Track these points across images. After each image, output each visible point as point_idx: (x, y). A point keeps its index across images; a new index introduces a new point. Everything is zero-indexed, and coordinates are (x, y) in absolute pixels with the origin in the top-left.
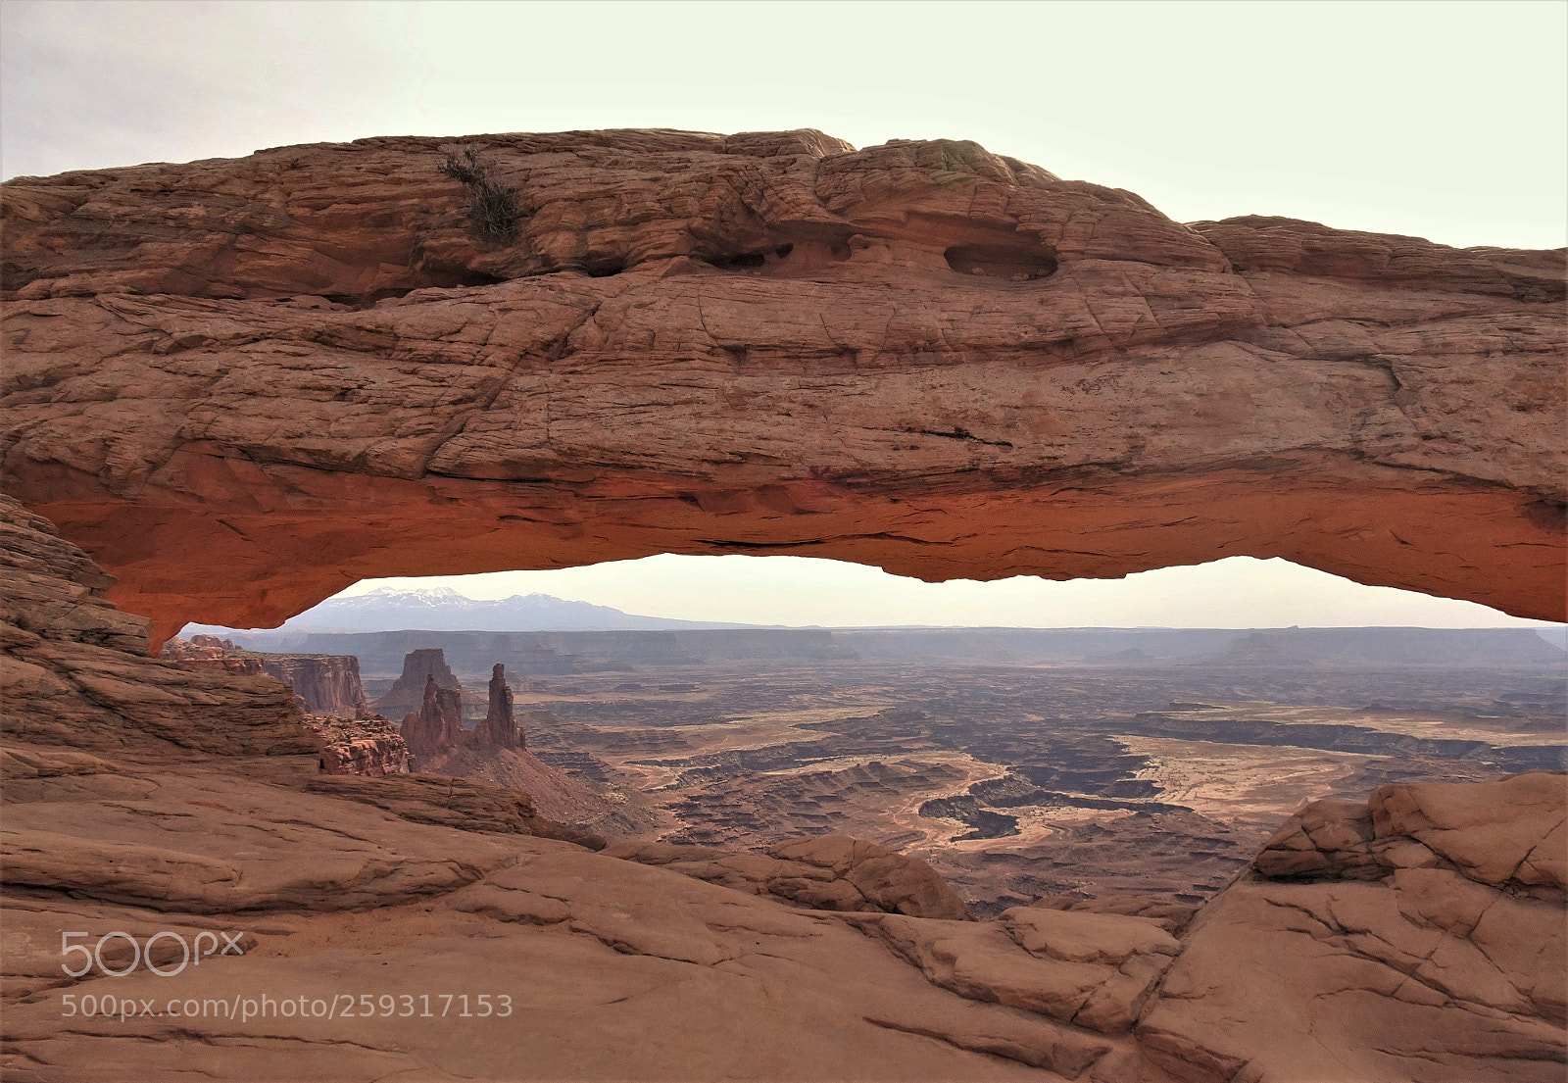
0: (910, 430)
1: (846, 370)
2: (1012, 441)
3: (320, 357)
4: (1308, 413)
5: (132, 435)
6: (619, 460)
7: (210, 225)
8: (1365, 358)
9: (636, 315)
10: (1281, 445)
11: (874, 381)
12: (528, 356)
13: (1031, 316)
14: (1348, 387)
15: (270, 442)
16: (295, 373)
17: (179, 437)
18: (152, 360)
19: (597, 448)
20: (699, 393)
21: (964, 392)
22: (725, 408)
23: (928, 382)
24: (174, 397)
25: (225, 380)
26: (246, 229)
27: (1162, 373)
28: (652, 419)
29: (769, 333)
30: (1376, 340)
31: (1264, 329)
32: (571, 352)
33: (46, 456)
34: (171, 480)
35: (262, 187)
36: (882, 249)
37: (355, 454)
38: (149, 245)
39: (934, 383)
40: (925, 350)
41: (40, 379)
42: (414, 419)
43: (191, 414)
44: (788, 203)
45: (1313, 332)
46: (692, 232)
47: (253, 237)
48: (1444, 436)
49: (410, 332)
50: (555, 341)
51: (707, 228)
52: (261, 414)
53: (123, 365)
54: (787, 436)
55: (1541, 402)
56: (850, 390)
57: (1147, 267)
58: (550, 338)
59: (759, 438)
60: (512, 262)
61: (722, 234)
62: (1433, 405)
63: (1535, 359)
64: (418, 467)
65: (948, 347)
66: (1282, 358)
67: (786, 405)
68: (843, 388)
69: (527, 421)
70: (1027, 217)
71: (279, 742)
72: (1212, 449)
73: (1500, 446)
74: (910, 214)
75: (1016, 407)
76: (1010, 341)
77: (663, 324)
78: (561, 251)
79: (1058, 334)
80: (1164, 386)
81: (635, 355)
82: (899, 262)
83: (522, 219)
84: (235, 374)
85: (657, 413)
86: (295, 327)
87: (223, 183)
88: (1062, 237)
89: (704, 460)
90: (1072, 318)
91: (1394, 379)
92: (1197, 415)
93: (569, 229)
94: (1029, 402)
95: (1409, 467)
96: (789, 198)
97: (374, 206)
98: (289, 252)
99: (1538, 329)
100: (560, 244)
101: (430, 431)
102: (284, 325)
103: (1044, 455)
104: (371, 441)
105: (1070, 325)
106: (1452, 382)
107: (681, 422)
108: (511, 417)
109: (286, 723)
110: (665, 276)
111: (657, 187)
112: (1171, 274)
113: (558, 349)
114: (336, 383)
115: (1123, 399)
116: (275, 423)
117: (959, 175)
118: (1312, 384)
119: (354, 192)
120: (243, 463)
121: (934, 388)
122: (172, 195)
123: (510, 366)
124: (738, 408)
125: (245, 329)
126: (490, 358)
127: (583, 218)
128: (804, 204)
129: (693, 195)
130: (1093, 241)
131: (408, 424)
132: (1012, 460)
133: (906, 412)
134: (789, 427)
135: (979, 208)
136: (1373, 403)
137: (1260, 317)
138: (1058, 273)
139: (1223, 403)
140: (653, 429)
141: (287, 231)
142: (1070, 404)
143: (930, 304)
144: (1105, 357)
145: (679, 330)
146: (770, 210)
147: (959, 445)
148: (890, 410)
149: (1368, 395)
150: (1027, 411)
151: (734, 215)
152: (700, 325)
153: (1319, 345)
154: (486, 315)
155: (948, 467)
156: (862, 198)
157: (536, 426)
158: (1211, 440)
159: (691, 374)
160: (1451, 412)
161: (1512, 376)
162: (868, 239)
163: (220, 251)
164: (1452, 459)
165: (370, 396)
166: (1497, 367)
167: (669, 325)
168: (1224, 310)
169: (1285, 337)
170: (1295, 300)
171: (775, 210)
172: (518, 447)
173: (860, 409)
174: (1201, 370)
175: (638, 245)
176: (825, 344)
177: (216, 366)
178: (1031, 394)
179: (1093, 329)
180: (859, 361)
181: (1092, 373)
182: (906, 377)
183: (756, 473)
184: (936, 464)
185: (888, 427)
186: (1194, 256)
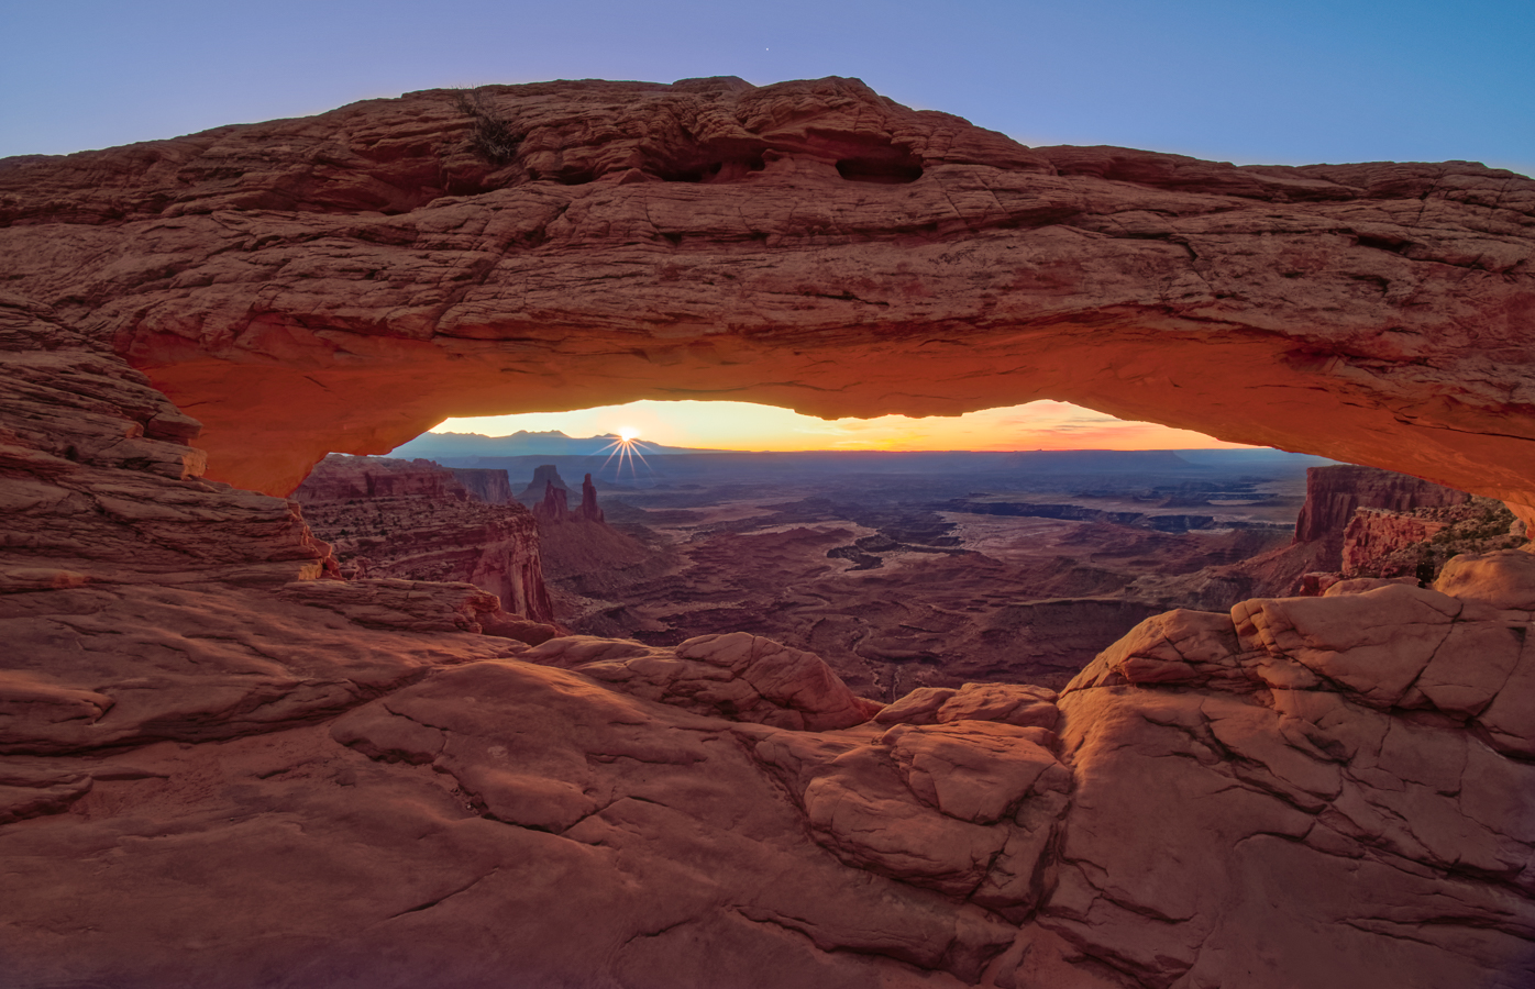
0: (807, 294)
1: (759, 250)
2: (890, 301)
3: (359, 248)
4: (1125, 277)
5: (220, 310)
6: (579, 321)
7: (292, 158)
8: (1164, 236)
9: (597, 212)
10: (1106, 302)
11: (779, 257)
12: (515, 244)
13: (901, 205)
14: (1156, 259)
15: (316, 312)
16: (339, 260)
17: (251, 310)
18: (240, 255)
19: (561, 311)
20: (642, 268)
21: (850, 264)
22: (662, 279)
23: (822, 257)
24: (252, 281)
25: (287, 267)
26: (319, 160)
27: (1008, 247)
28: (605, 288)
29: (699, 222)
30: (1170, 224)
31: (1086, 216)
32: (550, 239)
33: (162, 326)
34: (249, 343)
35: (332, 131)
36: (787, 160)
37: (378, 320)
38: (249, 174)
39: (827, 257)
40: (821, 233)
41: (163, 271)
43: (261, 293)
44: (714, 123)
45: (1126, 217)
46: (643, 149)
47: (325, 167)
48: (1233, 296)
49: (427, 228)
50: (535, 232)
51: (654, 147)
52: (310, 291)
53: (221, 260)
54: (709, 299)
55: (1302, 270)
56: (759, 264)
57: (994, 169)
58: (530, 229)
59: (688, 302)
60: (510, 179)
61: (667, 153)
62: (1224, 271)
63: (1295, 239)
64: (428, 329)
65: (838, 231)
66: (1101, 236)
67: (710, 276)
68: (755, 262)
69: (510, 292)
70: (900, 132)
71: (281, 551)
72: (1050, 305)
73: (1276, 303)
74: (810, 131)
75: (893, 274)
76: (887, 225)
77: (617, 217)
78: (543, 166)
79: (924, 219)
80: (1010, 256)
81: (594, 241)
82: (799, 170)
83: (515, 143)
84: (294, 263)
85: (609, 283)
86: (344, 228)
87: (305, 128)
88: (927, 147)
89: (645, 320)
90: (936, 206)
91: (1190, 251)
92: (1038, 279)
93: (549, 149)
94: (902, 270)
95: (1207, 320)
96: (715, 121)
97: (410, 139)
98: (352, 178)
99: (1296, 216)
100: (541, 160)
101: (438, 301)
102: (338, 226)
103: (915, 312)
104: (391, 309)
105: (934, 211)
106: (1237, 253)
107: (628, 290)
108: (497, 290)
109: (288, 535)
110: (622, 183)
111: (614, 114)
112: (1011, 174)
113: (535, 238)
114: (367, 266)
115: (978, 267)
116: (320, 297)
117: (847, 100)
118: (1127, 255)
119: (394, 129)
120: (300, 329)
121: (826, 261)
122: (269, 140)
123: (500, 251)
124: (672, 278)
125: (308, 230)
126: (484, 245)
127: (559, 140)
128: (727, 124)
129: (642, 120)
130: (950, 150)
131: (419, 296)
132: (889, 316)
133: (803, 280)
134: (712, 293)
135: (862, 125)
136: (1175, 270)
137: (1083, 206)
138: (923, 175)
139: (1057, 269)
140: (605, 296)
141: (349, 162)
142: (935, 272)
143: (824, 199)
144: (962, 237)
145: (628, 221)
146: (701, 131)
147: (847, 305)
148: (790, 279)
149: (1171, 264)
150: (901, 277)
151: (675, 137)
152: (645, 217)
153: (1129, 228)
154: (482, 214)
155: (838, 323)
156: (772, 118)
157: (515, 295)
158: (1049, 299)
159: (636, 254)
160: (1237, 277)
161: (1281, 251)
162: (776, 153)
163: (301, 177)
164: (1240, 313)
165: (390, 275)
166: (1268, 243)
167: (622, 217)
168: (1056, 199)
169: (1102, 221)
170: (1107, 196)
171: (706, 130)
172: (502, 312)
173: (767, 278)
174: (1039, 245)
175: (600, 161)
176: (743, 230)
177: (282, 257)
178: (904, 265)
179: (952, 214)
180: (769, 242)
181: (952, 249)
182: (805, 254)
183: (687, 330)
184: (828, 321)
185: (790, 291)
186: (1029, 161)
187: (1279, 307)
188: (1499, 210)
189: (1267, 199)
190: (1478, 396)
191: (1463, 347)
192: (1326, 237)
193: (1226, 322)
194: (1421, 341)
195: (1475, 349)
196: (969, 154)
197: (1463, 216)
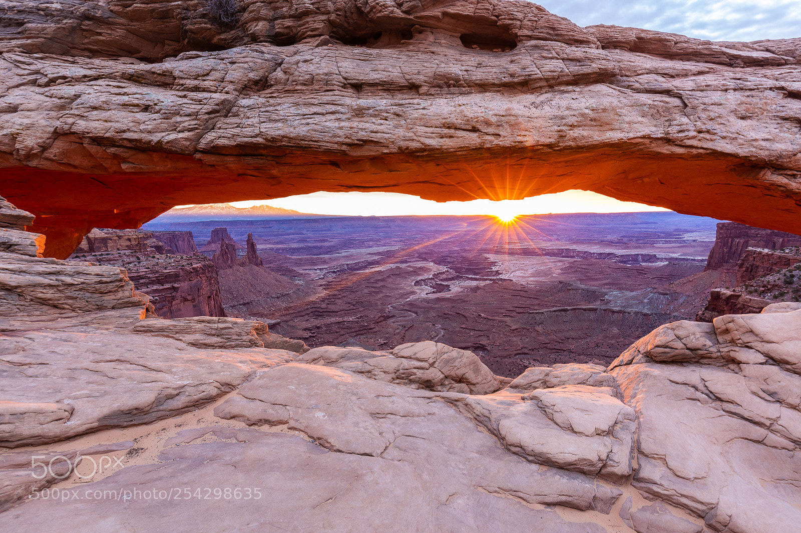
0: (449, 128)
1: (414, 96)
2: (501, 133)
3: (133, 88)
4: (643, 120)
5: (28, 131)
6: (298, 144)
7: (64, 14)
8: (668, 92)
9: (303, 67)
10: (631, 135)
11: (429, 102)
12: (247, 89)
13: (506, 68)
14: (662, 107)
15: (107, 135)
16: (119, 97)
17: (55, 132)
18: (37, 89)
19: (287, 137)
20: (339, 108)
21: (476, 108)
22: (353, 116)
23: (457, 103)
24: (52, 110)
25: (79, 101)
26: (86, 17)
27: (573, 99)
28: (315, 122)
29: (374, 76)
30: (672, 84)
31: (619, 77)
32: (272, 85)
34: (55, 156)
36: (429, 33)
37: (156, 141)
38: (30, 25)
39: (460, 103)
40: (454, 86)
42: (187, 122)
43: (61, 119)
44: (381, 6)
45: (644, 78)
46: (331, 23)
47: (90, 23)
48: (708, 132)
49: (181, 75)
50: (260, 80)
51: (338, 20)
52: (101, 120)
53: (21, 92)
54: (386, 131)
55: (751, 115)
56: (417, 106)
57: (563, 45)
58: (258, 78)
59: (372, 132)
60: (235, 39)
61: (346, 25)
62: (703, 116)
63: (748, 94)
64: (191, 148)
65: (465, 85)
66: (629, 91)
67: (385, 114)
68: (413, 106)
69: (249, 123)
70: (503, 17)
71: (120, 301)
73: (734, 136)
74: (445, 14)
75: (503, 116)
76: (496, 82)
77: (318, 71)
78: (261, 32)
79: (520, 78)
80: (575, 105)
81: (304, 88)
82: (437, 41)
83: (238, 14)
84: (84, 98)
85: (318, 118)
86: (118, 72)
88: (521, 28)
89: (343, 144)
90: (528, 70)
91: (684, 103)
93: (265, 19)
94: (508, 113)
95: (692, 147)
96: (381, 3)
98: (113, 32)
99: (750, 78)
100: (260, 27)
101: (197, 129)
102: (112, 71)
103: (516, 140)
104: (164, 134)
105: (527, 73)
106: (712, 105)
107: (331, 124)
108: (239, 121)
109: (123, 291)
110: (317, 46)
112: (574, 48)
114: (142, 102)
115: (555, 112)
116: (109, 124)
118: (645, 104)
120: (94, 147)
121: (460, 105)
123: (237, 93)
124: (360, 116)
125: (89, 72)
126: (226, 89)
127: (271, 13)
128: (389, 7)
130: (536, 31)
131: (183, 125)
132: (500, 143)
133: (447, 118)
134: (386, 126)
135: (479, 11)
136: (674, 115)
137: (617, 71)
138: (518, 47)
139: (603, 114)
140: (316, 127)
141: (110, 19)
142: (529, 114)
143: (455, 62)
144: (544, 91)
145: (326, 74)
146: (371, 10)
147: (474, 135)
148: (438, 117)
149: (671, 111)
150: (508, 118)
151: (352, 13)
152: (337, 72)
153: (646, 86)
154: (222, 66)
155: (468, 147)
156: (420, 5)
157: (253, 125)
158: (597, 133)
159: (334, 98)
160: (711, 119)
161: (739, 102)
162: (422, 28)
163: (73, 30)
164: (712, 143)
165: (161, 110)
166: (731, 97)
167: (321, 72)
168: (601, 67)
169: (629, 81)
170: (632, 64)
171: (374, 10)
172: (244, 137)
173: (423, 117)
174: (591, 97)
175: (302, 29)
176: (403, 82)
177: (73, 93)
178: (509, 109)
179: (538, 75)
180: (421, 92)
181: (538, 99)
182: (446, 100)
183: (371, 150)
184: (462, 146)
185: (438, 126)
186: (585, 39)
187: (736, 138)
189: (731, 65)
192: (768, 93)
193: (703, 148)
196: (548, 33)
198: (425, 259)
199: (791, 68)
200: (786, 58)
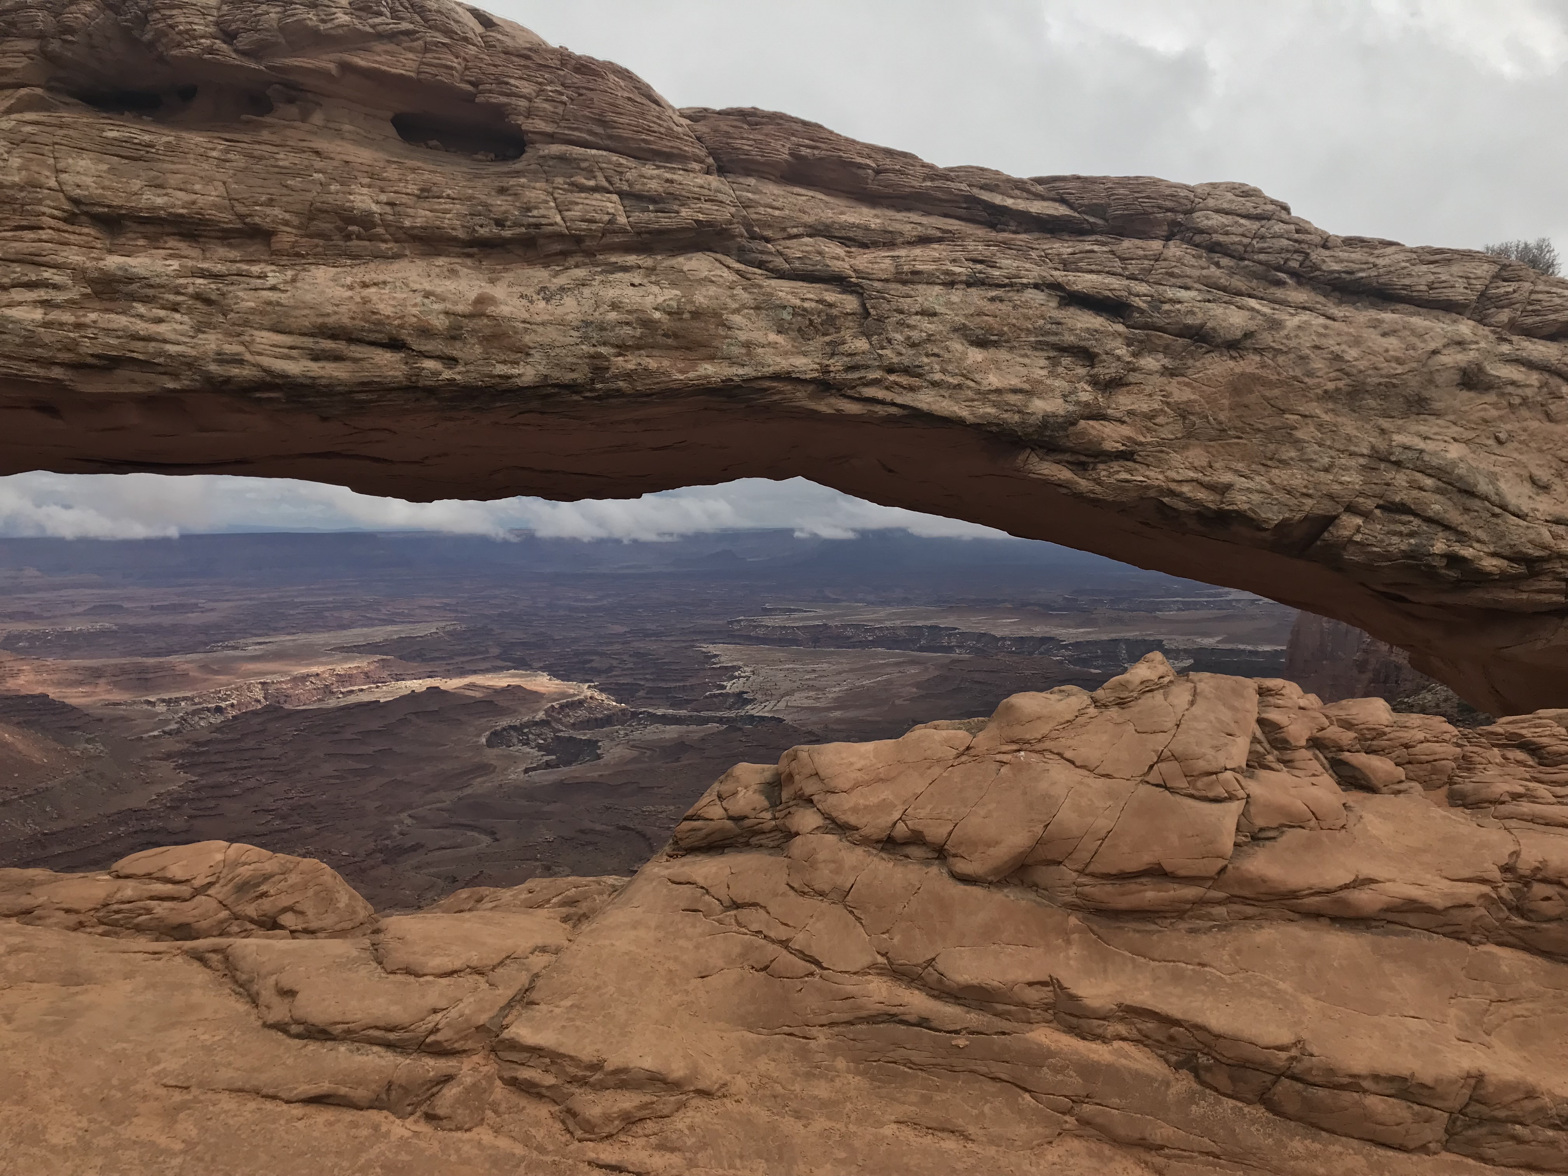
0: (334, 337)
1: (258, 258)
2: (459, 355)
4: (780, 339)
8: (839, 281)
10: (751, 372)
11: (290, 273)
13: (486, 205)
14: (820, 314)
20: (47, 274)
21: (402, 294)
22: (86, 297)
23: (359, 278)
27: (633, 285)
29: (153, 201)
30: (853, 261)
31: (744, 241)
36: (312, 107)
39: (367, 279)
40: (359, 237)
44: (180, 33)
46: (49, 58)
48: (906, 371)
54: (172, 336)
55: (996, 339)
56: (258, 283)
57: (623, 159)
59: (133, 338)
61: (94, 64)
62: (898, 337)
63: (993, 294)
65: (388, 237)
66: (758, 276)
67: (171, 297)
68: (247, 280)
70: (488, 87)
72: (680, 374)
74: (345, 67)
75: (464, 316)
76: (461, 234)
79: (518, 230)
80: (631, 298)
82: (331, 125)
88: (529, 114)
89: (55, 363)
90: (535, 213)
91: (864, 306)
92: (666, 335)
94: (479, 309)
95: (873, 401)
96: (181, 27)
99: (1001, 262)
103: (495, 373)
105: (531, 220)
106: (917, 313)
107: (22, 312)
110: (9, 113)
112: (649, 170)
115: (587, 313)
117: (404, 26)
118: (785, 307)
121: (365, 285)
124: (104, 296)
128: (202, 37)
129: (43, 9)
130: (563, 123)
132: (458, 377)
133: (328, 315)
135: (429, 70)
136: (842, 332)
137: (739, 228)
138: (522, 158)
139: (695, 324)
142: (526, 316)
143: (367, 181)
144: (571, 261)
145: (22, 187)
146: (157, 39)
147: (395, 358)
148: (307, 312)
149: (839, 323)
150: (476, 321)
151: (108, 39)
152: (52, 183)
153: (797, 264)
155: (380, 383)
156: (282, 40)
158: (679, 364)
159: (37, 247)
160: (913, 345)
161: (972, 311)
162: (291, 93)
164: (910, 394)
166: (959, 300)
167: (7, 180)
168: (701, 217)
169: (764, 252)
170: (777, 213)
171: (164, 40)
173: (269, 308)
174: (673, 284)
176: (229, 220)
178: (483, 301)
179: (555, 227)
180: (275, 246)
181: (555, 280)
182: (333, 271)
183: (133, 381)
184: (366, 380)
185: (304, 330)
186: (675, 151)
187: (959, 386)
188: (1246, 262)
189: (992, 225)
190: (1188, 500)
191: (1177, 438)
192: (1030, 294)
193: (894, 404)
194: (1126, 431)
195: (1193, 441)
196: (589, 132)
197: (1203, 268)
198: (522, 664)
199: (1097, 243)
200: (1092, 220)
